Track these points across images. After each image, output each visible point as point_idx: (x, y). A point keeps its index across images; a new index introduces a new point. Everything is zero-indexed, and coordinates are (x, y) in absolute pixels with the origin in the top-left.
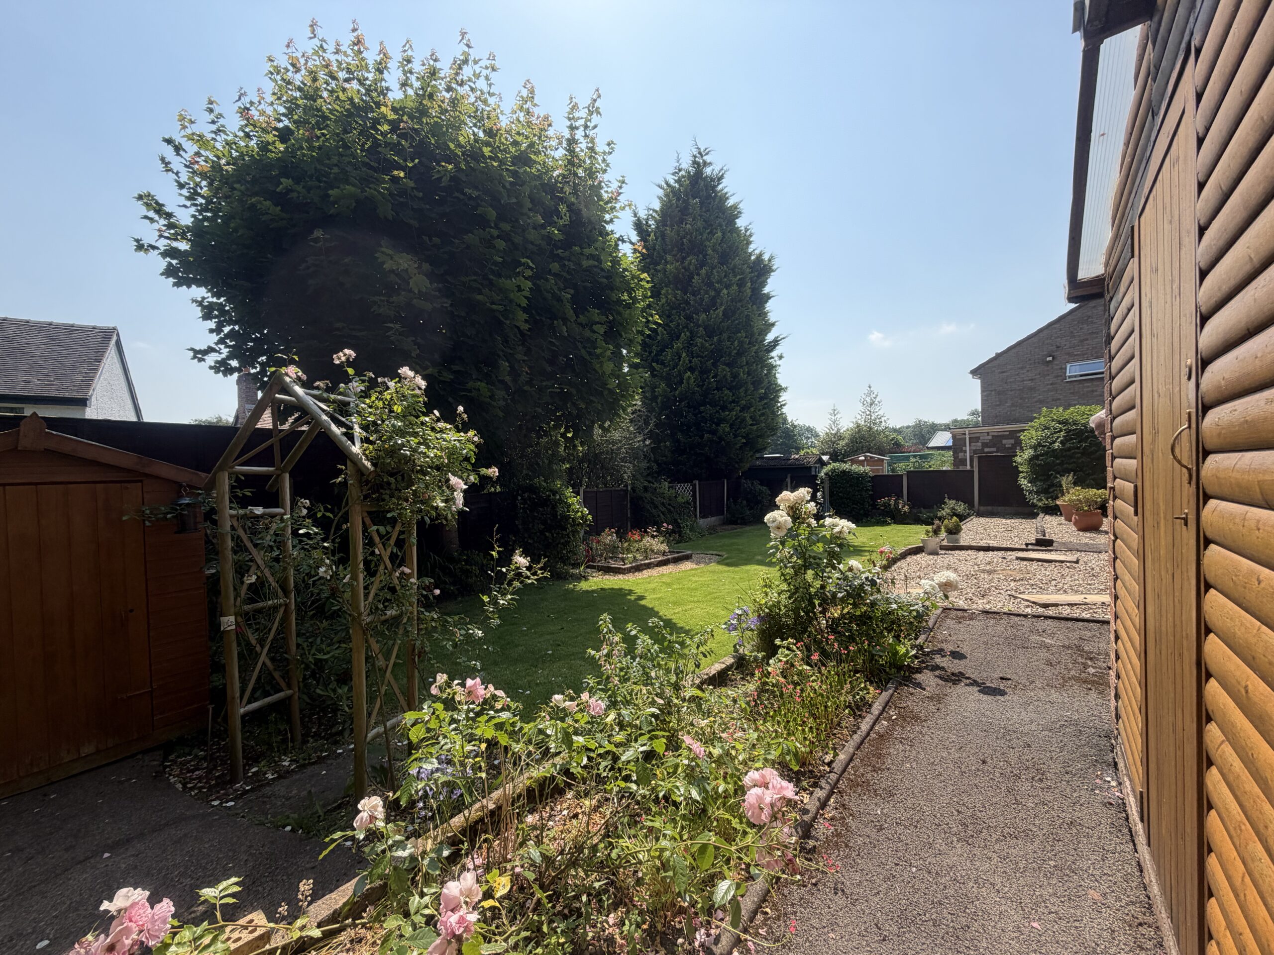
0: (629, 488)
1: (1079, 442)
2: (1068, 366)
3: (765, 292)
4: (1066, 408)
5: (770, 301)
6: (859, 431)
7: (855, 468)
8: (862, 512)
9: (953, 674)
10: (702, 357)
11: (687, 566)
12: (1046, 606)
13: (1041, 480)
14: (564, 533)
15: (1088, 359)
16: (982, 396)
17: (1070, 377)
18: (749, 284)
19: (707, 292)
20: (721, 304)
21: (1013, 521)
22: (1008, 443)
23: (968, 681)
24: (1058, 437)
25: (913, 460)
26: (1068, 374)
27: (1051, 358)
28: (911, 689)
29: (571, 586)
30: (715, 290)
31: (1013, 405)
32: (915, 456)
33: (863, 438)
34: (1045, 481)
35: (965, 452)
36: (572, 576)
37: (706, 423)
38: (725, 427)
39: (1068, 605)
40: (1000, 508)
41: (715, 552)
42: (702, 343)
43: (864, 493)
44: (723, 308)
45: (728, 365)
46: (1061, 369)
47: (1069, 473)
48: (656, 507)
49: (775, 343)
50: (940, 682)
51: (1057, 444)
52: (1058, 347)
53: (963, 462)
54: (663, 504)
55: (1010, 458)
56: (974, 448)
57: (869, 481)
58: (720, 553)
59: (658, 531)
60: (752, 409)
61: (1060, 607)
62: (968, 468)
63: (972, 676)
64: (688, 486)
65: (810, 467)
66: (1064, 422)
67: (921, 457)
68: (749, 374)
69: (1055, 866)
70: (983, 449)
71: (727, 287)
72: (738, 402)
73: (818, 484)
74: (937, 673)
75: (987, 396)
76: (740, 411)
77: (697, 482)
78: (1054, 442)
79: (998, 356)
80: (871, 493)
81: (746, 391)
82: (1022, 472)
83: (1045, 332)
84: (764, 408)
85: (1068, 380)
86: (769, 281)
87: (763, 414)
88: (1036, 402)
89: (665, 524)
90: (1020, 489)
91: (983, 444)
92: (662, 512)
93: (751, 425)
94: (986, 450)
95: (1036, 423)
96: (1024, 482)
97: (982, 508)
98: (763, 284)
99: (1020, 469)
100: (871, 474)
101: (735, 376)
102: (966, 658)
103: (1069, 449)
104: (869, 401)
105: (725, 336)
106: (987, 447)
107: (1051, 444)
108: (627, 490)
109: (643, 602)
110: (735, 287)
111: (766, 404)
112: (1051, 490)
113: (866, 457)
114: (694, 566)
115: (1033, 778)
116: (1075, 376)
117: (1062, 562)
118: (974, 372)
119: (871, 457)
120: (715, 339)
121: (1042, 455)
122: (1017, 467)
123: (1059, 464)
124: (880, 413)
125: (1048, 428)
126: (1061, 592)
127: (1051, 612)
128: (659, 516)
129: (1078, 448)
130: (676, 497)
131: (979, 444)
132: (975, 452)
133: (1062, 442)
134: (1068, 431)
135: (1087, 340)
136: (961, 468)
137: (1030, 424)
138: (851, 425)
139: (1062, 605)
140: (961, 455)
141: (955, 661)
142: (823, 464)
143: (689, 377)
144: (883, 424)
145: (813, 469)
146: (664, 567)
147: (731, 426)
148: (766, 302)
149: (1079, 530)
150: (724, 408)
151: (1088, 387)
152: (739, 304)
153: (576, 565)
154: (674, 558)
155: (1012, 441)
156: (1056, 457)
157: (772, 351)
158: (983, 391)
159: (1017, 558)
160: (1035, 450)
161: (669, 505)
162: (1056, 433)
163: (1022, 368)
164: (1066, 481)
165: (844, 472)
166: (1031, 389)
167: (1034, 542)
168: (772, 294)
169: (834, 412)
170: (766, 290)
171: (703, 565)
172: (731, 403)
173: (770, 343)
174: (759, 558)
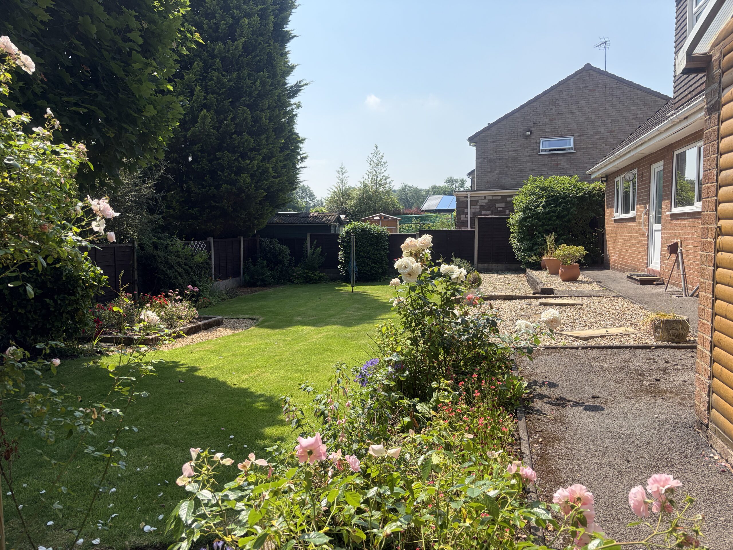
0: (136, 245)
1: (555, 207)
2: (542, 141)
3: (286, 29)
4: (546, 177)
5: (292, 41)
6: (367, 191)
7: (374, 227)
8: (380, 270)
9: (557, 399)
10: (219, 95)
11: (222, 332)
12: (586, 339)
13: (527, 240)
14: (73, 298)
15: (555, 136)
16: (477, 162)
17: (542, 151)
18: (272, 18)
19: (223, 18)
20: (241, 35)
21: (506, 276)
22: (500, 206)
23: (571, 403)
24: (541, 202)
25: (414, 221)
26: (541, 148)
27: (529, 133)
28: (536, 416)
29: (91, 364)
30: (233, 16)
31: (500, 173)
32: (416, 218)
33: (370, 198)
34: (530, 240)
35: (467, 213)
36: (83, 352)
37: (222, 171)
38: (245, 178)
39: (601, 337)
40: (494, 265)
41: (246, 316)
42: (218, 77)
43: (383, 252)
44: (243, 40)
45: (248, 106)
46: (536, 143)
47: (552, 233)
48: (171, 267)
49: (297, 89)
50: (553, 407)
51: (540, 208)
52: (534, 124)
53: (465, 223)
54: (178, 263)
55: (504, 220)
56: (473, 210)
57: (387, 241)
58: (254, 317)
59: (181, 293)
60: (274, 160)
61: (596, 339)
62: (469, 228)
63: (571, 399)
64: (202, 243)
65: (330, 226)
66: (544, 189)
67: (422, 219)
68: (270, 119)
69: (725, 521)
70: (480, 212)
71: (249, 15)
72: (258, 150)
73: (339, 243)
74: (545, 400)
75: (481, 163)
76: (262, 161)
77: (212, 240)
78: (538, 206)
79: (490, 126)
80: (388, 252)
81: (268, 138)
82: (512, 233)
83: (526, 108)
84: (285, 160)
85: (541, 153)
86: (290, 18)
87: (284, 167)
88: (518, 171)
89: (190, 286)
90: (510, 247)
91: (480, 206)
92: (179, 274)
93: (274, 177)
94: (483, 212)
95: (524, 189)
96: (514, 242)
97: (480, 265)
98: (285, 21)
99: (511, 230)
100: (389, 233)
101: (256, 120)
102: (558, 385)
103: (548, 213)
104: (375, 161)
105: (245, 72)
106: (484, 210)
107: (536, 208)
108: (133, 247)
109: (199, 373)
110: (256, 18)
111: (287, 155)
112: (535, 248)
113: (380, 216)
114: (230, 332)
115: (667, 465)
116: (546, 150)
117: (573, 305)
118: (471, 140)
119: (385, 217)
120: (234, 75)
121: (528, 217)
122: (509, 228)
123: (540, 226)
124: (386, 174)
125: (533, 194)
126: (587, 328)
127: (591, 343)
128: (176, 278)
129: (554, 212)
130: (192, 255)
131: (478, 207)
132: (474, 214)
133: (544, 207)
134: (548, 197)
135: (555, 119)
136: (463, 229)
137: (520, 189)
138: (359, 185)
139: (596, 337)
140: (463, 217)
141: (552, 389)
142: (341, 223)
143: (205, 117)
144: (388, 185)
145: (333, 228)
146: (196, 335)
147: (252, 176)
148: (288, 40)
149: (564, 281)
150: (244, 156)
151: (556, 160)
152: (260, 39)
153: (89, 339)
154: (205, 324)
155: (503, 205)
156: (538, 219)
157: (293, 96)
158: (477, 158)
159: (541, 304)
160: (524, 213)
161: (186, 264)
162: (540, 198)
163: (508, 140)
164: (550, 239)
165: (364, 230)
166: (515, 159)
167: (540, 291)
168: (293, 33)
169: (342, 171)
170: (288, 28)
171: (240, 331)
172: (252, 150)
173: (291, 87)
174: (299, 318)
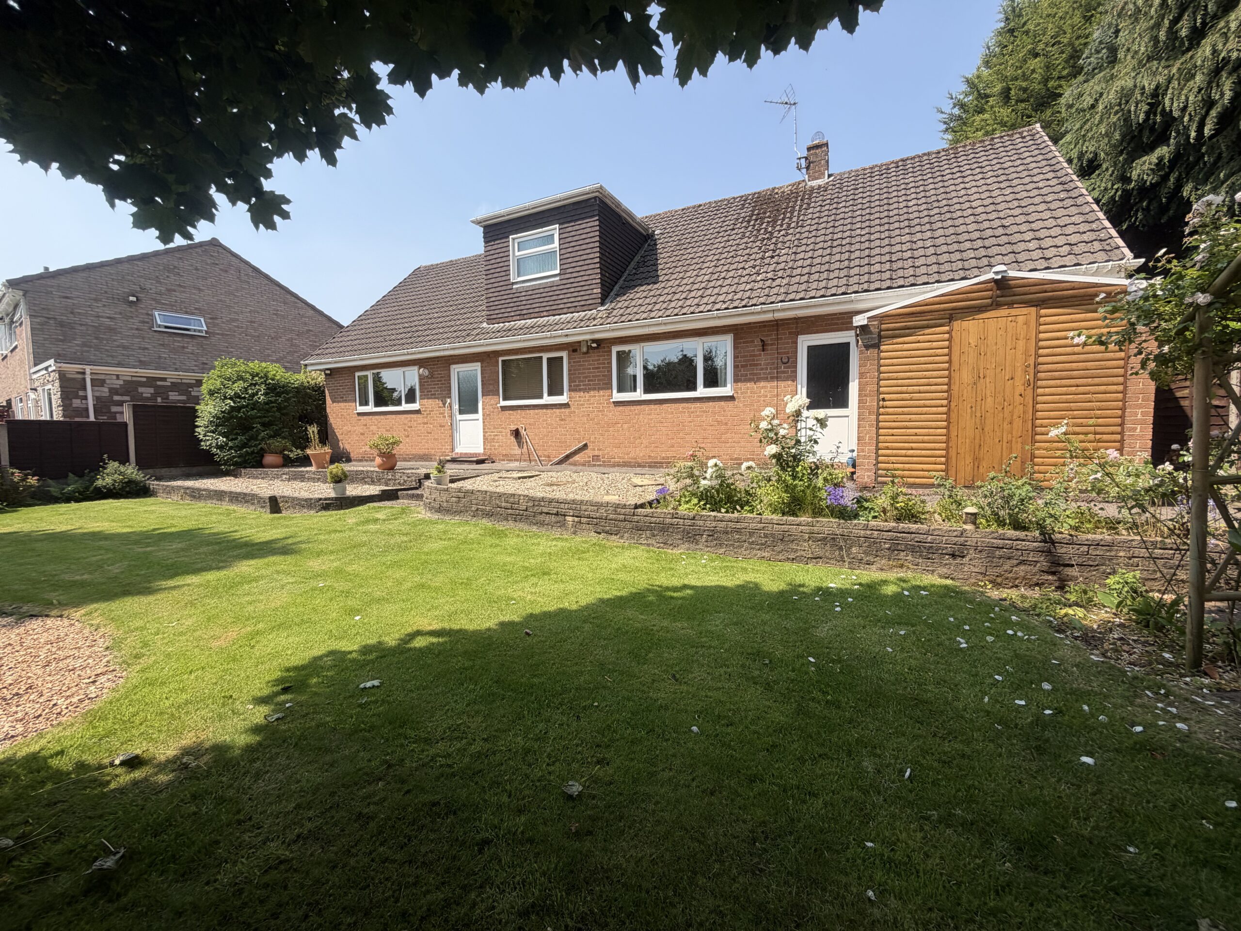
2: (156, 313)
15: (177, 312)
17: (158, 326)
26: (156, 323)
27: (134, 299)
34: (241, 434)
35: (86, 398)
40: (163, 470)
46: (148, 314)
51: (260, 397)
52: (141, 288)
53: (84, 411)
56: (98, 394)
62: (92, 419)
70: (110, 397)
83: (125, 265)
85: (156, 329)
88: (118, 346)
91: (111, 390)
94: (117, 398)
99: (198, 423)
106: (118, 394)
125: (242, 379)
135: (175, 291)
140: (77, 402)
151: (179, 342)
155: (152, 390)
156: (257, 410)
160: (234, 401)
163: (95, 300)
166: (111, 329)
